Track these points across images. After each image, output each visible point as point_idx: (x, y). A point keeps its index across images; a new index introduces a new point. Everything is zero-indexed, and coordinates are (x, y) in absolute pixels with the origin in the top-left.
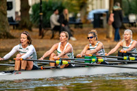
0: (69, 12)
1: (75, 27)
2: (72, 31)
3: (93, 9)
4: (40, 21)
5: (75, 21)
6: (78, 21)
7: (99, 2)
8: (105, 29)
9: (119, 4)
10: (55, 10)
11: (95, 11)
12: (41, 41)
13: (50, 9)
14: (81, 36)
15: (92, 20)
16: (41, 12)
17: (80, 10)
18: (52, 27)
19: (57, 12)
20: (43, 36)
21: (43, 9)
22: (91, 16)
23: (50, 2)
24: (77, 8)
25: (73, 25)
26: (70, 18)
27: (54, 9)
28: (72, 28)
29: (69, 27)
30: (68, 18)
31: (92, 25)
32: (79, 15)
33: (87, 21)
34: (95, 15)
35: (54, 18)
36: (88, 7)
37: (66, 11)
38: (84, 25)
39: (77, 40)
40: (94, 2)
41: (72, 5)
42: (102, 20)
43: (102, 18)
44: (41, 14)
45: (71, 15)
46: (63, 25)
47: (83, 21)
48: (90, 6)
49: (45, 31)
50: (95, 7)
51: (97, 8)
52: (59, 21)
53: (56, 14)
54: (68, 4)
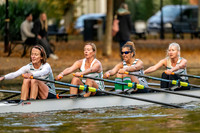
0: (49, 18)
1: (57, 40)
2: (52, 45)
3: (83, 14)
4: (6, 31)
5: (57, 31)
6: (61, 30)
7: (91, 2)
8: (101, 43)
9: (126, 6)
10: (28, 15)
11: (85, 17)
12: (8, 60)
13: (20, 13)
14: (65, 52)
15: (82, 29)
16: (7, 18)
17: (64, 15)
18: (24, 39)
19: (31, 17)
20: (10, 53)
21: (10, 13)
22: (80, 24)
23: (20, 3)
24: (60, 12)
25: (55, 37)
26: (49, 27)
27: (26, 13)
28: (53, 41)
29: (48, 40)
30: (46, 27)
31: (81, 36)
32: (62, 22)
33: (74, 31)
34: (85, 22)
35: (26, 27)
36: (76, 11)
37: (44, 16)
38: (70, 37)
39: (60, 58)
40: (85, 3)
41: (53, 7)
42: (96, 30)
43: (96, 26)
44: (8, 20)
45: (50, 23)
46: (39, 37)
47: (68, 30)
48: (79, 9)
49: (12, 46)
50: (85, 10)
51: (89, 13)
52: (33, 31)
53: (30, 21)
54: (46, 5)
